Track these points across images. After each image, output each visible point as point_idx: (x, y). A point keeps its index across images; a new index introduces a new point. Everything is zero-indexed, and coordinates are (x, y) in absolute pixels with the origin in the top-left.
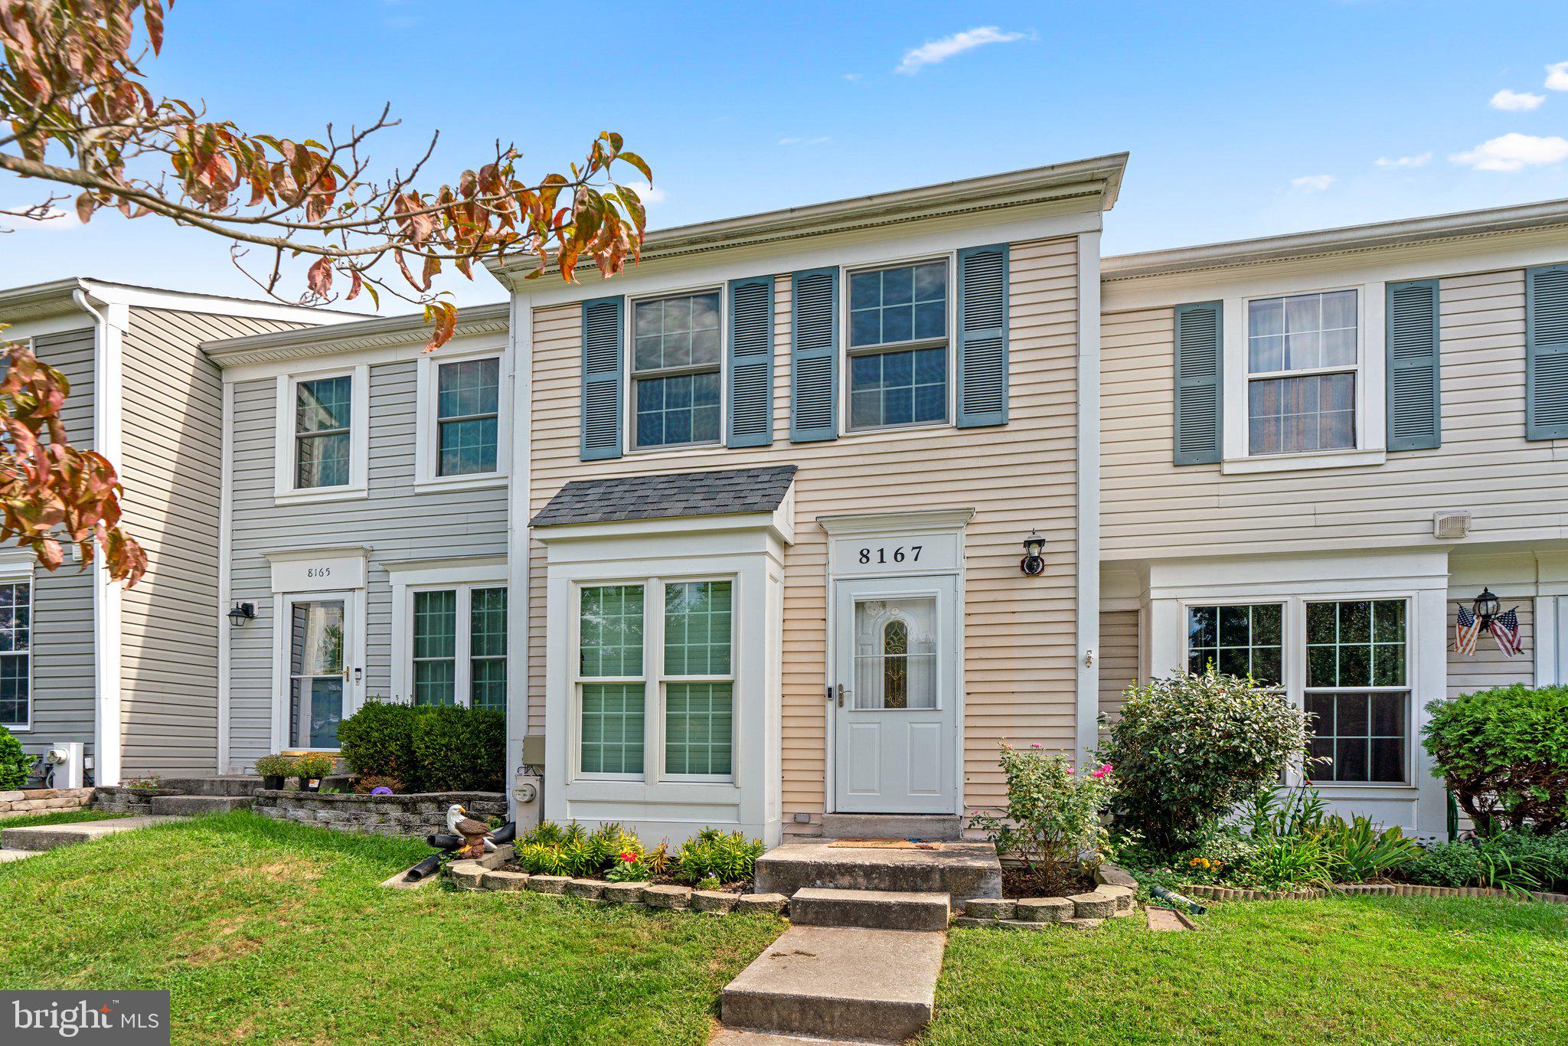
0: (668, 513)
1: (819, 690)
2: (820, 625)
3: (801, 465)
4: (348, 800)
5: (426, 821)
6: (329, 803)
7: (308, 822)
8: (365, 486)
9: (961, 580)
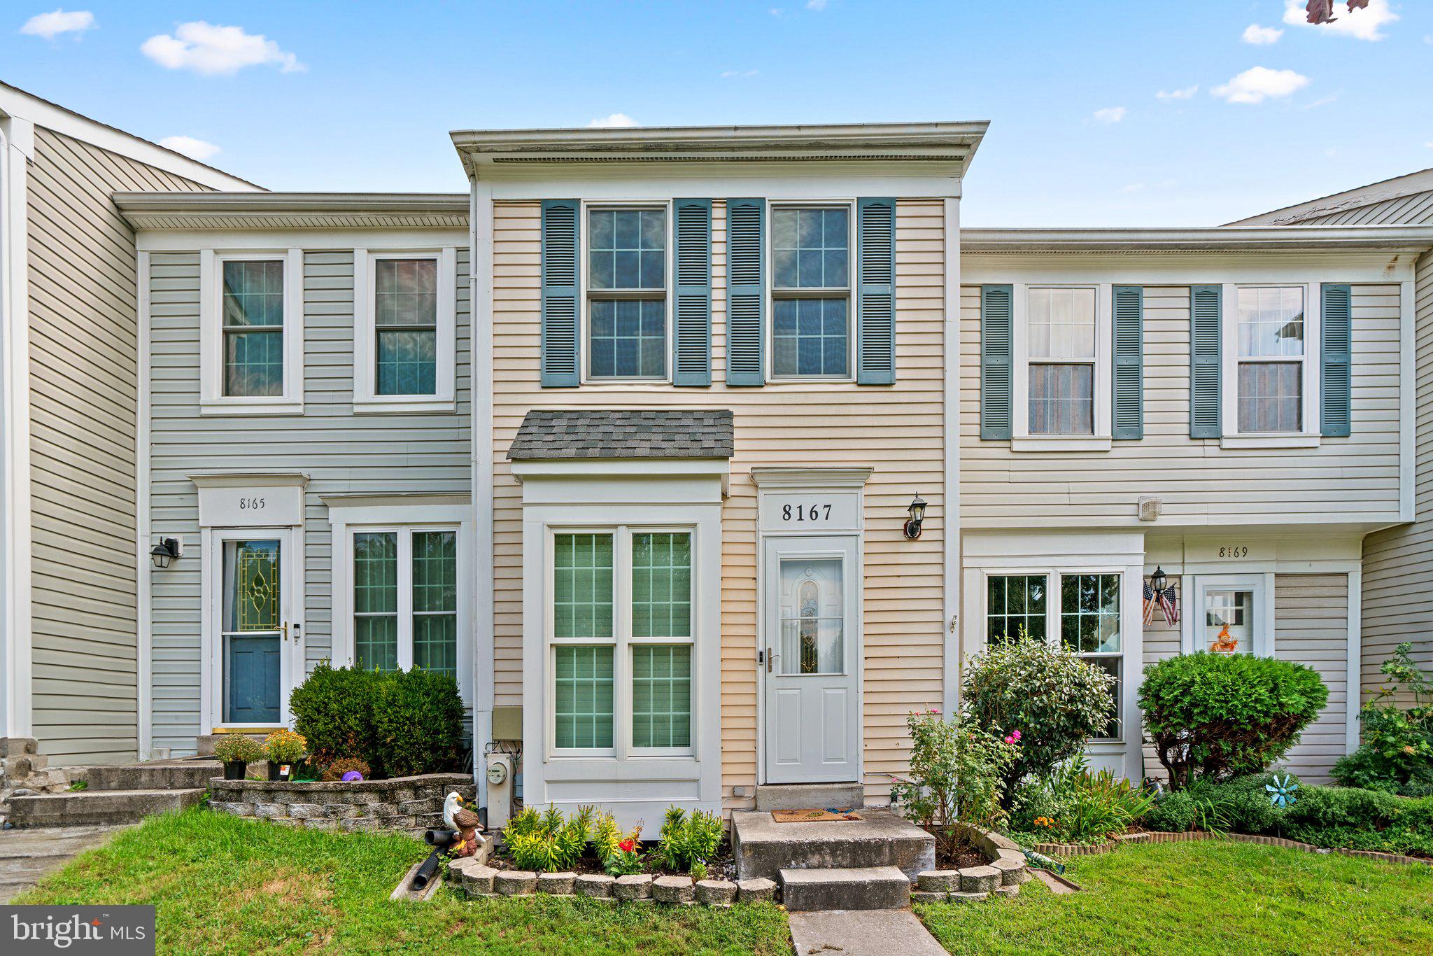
0: (638, 452)
1: (750, 654)
2: (750, 584)
3: (736, 411)
4: (325, 790)
5: (404, 812)
6: (304, 795)
7: (282, 820)
8: (300, 400)
9: (861, 540)
